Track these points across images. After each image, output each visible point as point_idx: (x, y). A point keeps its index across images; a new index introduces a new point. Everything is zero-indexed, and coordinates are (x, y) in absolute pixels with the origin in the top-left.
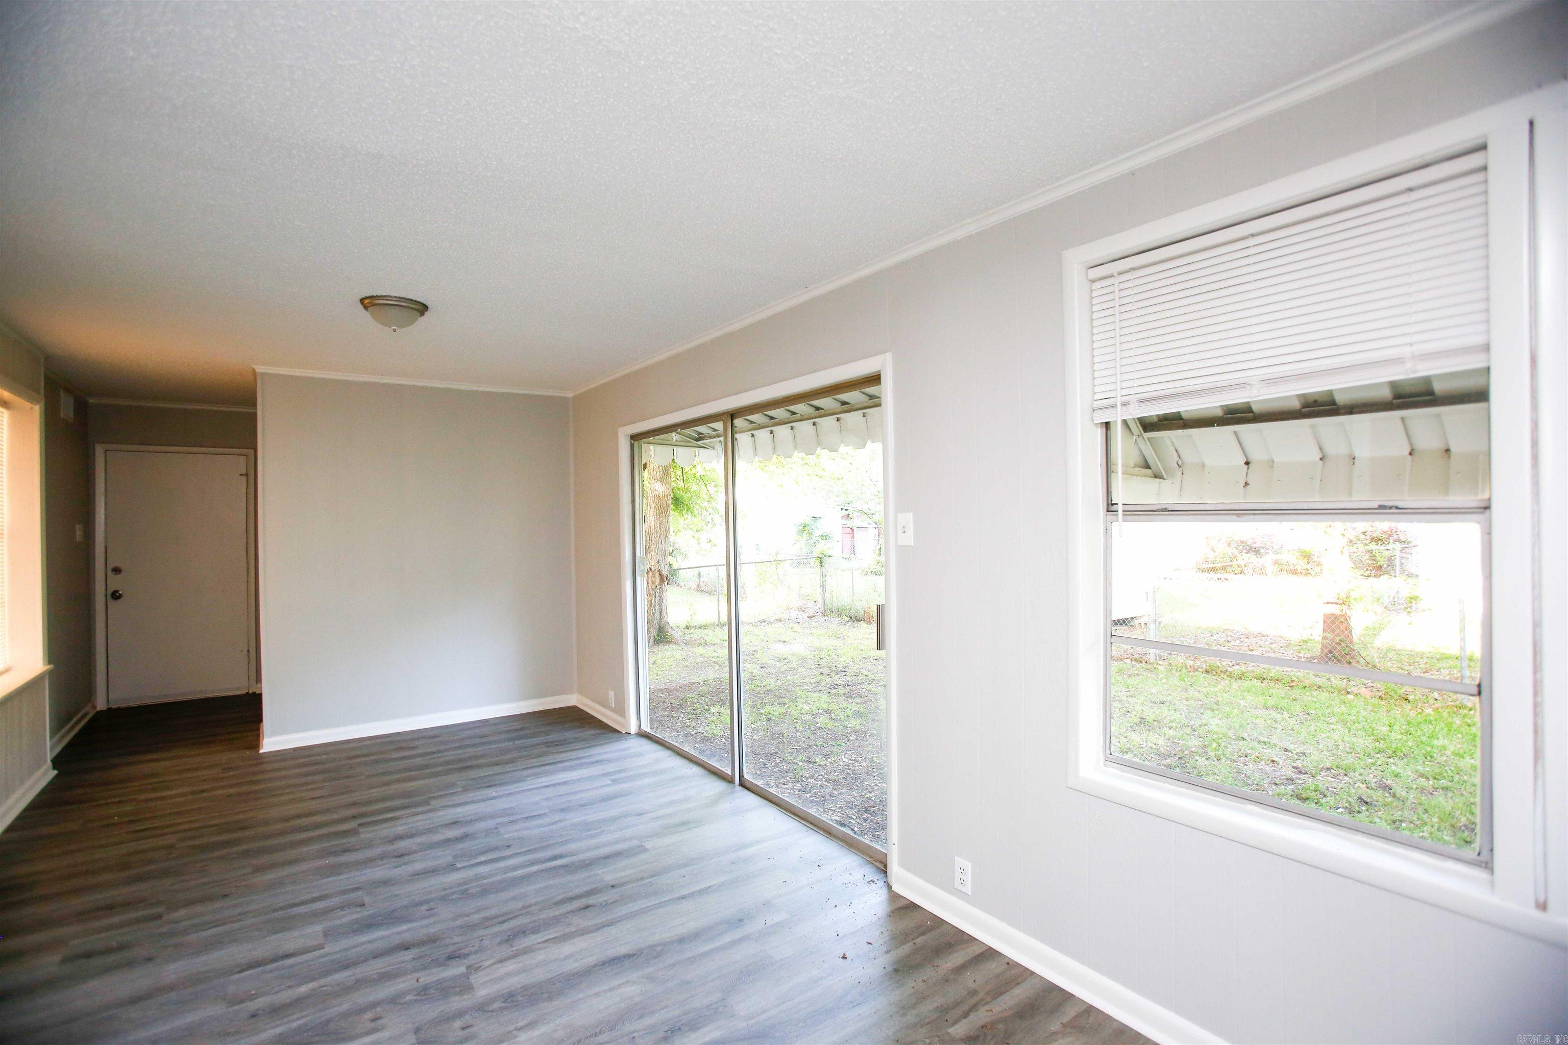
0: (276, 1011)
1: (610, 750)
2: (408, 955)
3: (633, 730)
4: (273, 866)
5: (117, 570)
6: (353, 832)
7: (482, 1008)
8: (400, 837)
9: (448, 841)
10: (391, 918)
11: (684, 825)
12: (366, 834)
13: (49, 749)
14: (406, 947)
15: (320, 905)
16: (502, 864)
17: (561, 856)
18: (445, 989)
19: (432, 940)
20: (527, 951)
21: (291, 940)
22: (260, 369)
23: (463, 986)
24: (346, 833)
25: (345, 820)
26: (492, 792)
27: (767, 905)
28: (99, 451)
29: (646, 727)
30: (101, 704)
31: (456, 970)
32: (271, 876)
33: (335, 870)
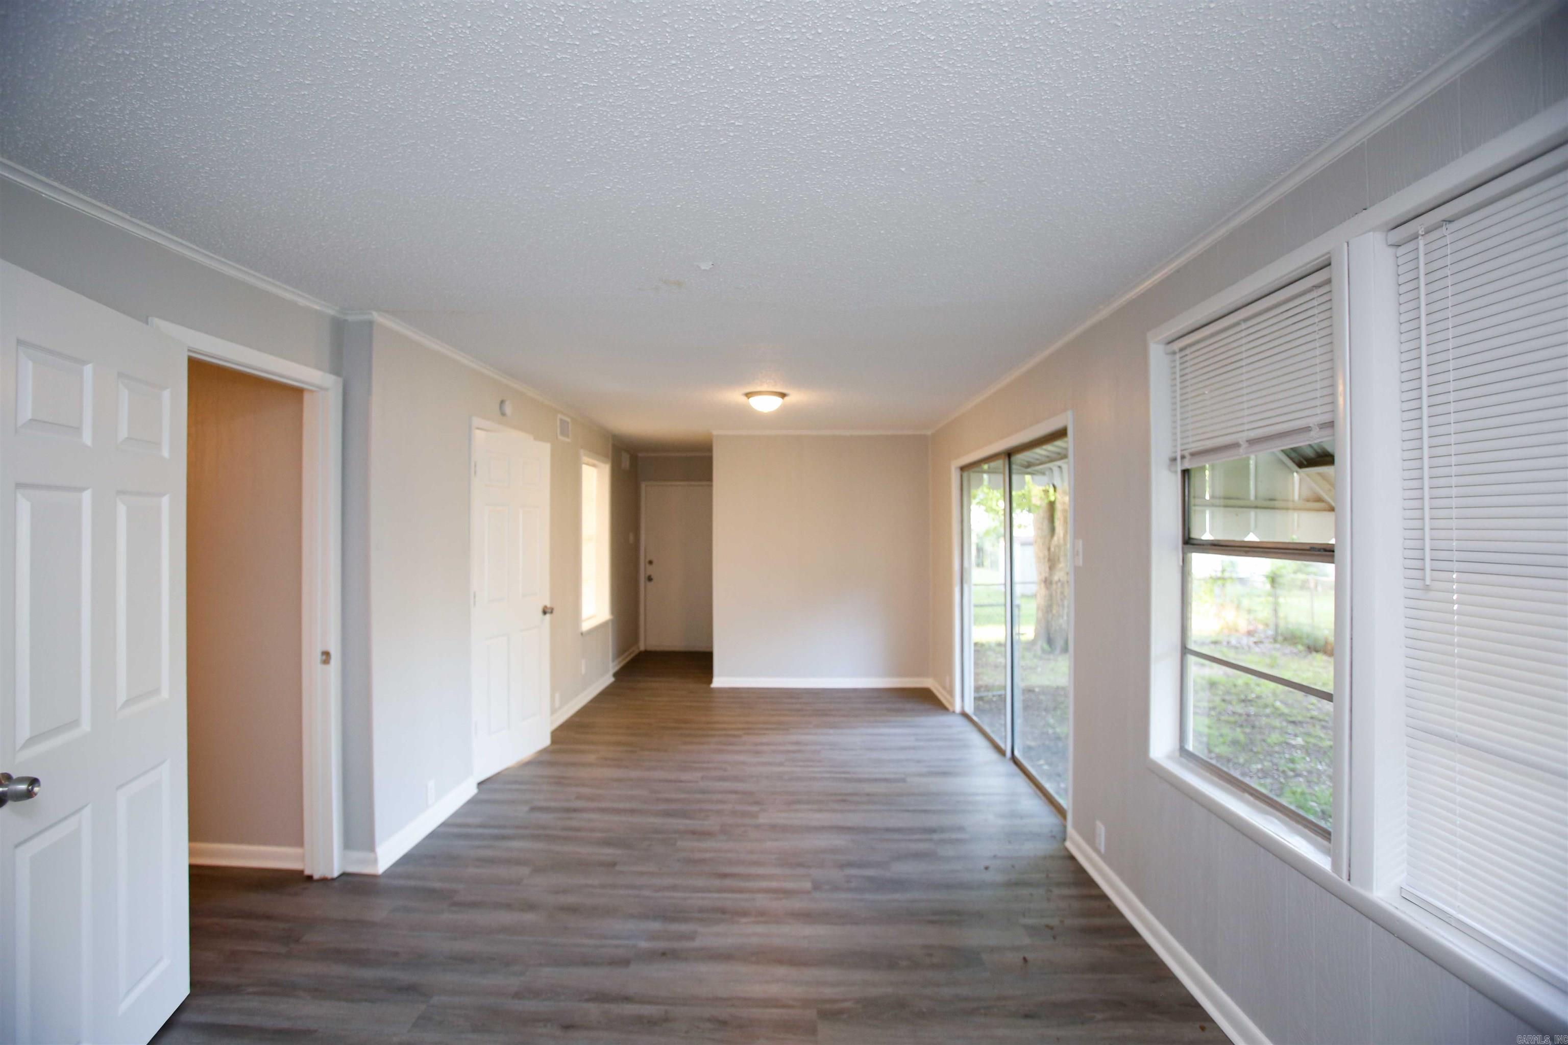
0: (667, 800)
1: (932, 722)
2: (734, 796)
3: (958, 709)
4: (691, 743)
5: (651, 562)
6: (739, 736)
7: (758, 827)
8: (762, 744)
9: (788, 752)
10: (736, 779)
11: (945, 774)
12: (745, 738)
13: (613, 667)
14: (736, 792)
15: (705, 765)
16: (811, 769)
17: (848, 773)
18: (744, 814)
19: (750, 793)
20: (797, 811)
21: (685, 776)
22: (715, 433)
23: (754, 816)
24: (735, 736)
25: (738, 729)
26: (831, 731)
27: (961, 829)
28: (643, 485)
29: (969, 709)
30: (642, 648)
31: (755, 808)
32: (689, 747)
33: (720, 751)
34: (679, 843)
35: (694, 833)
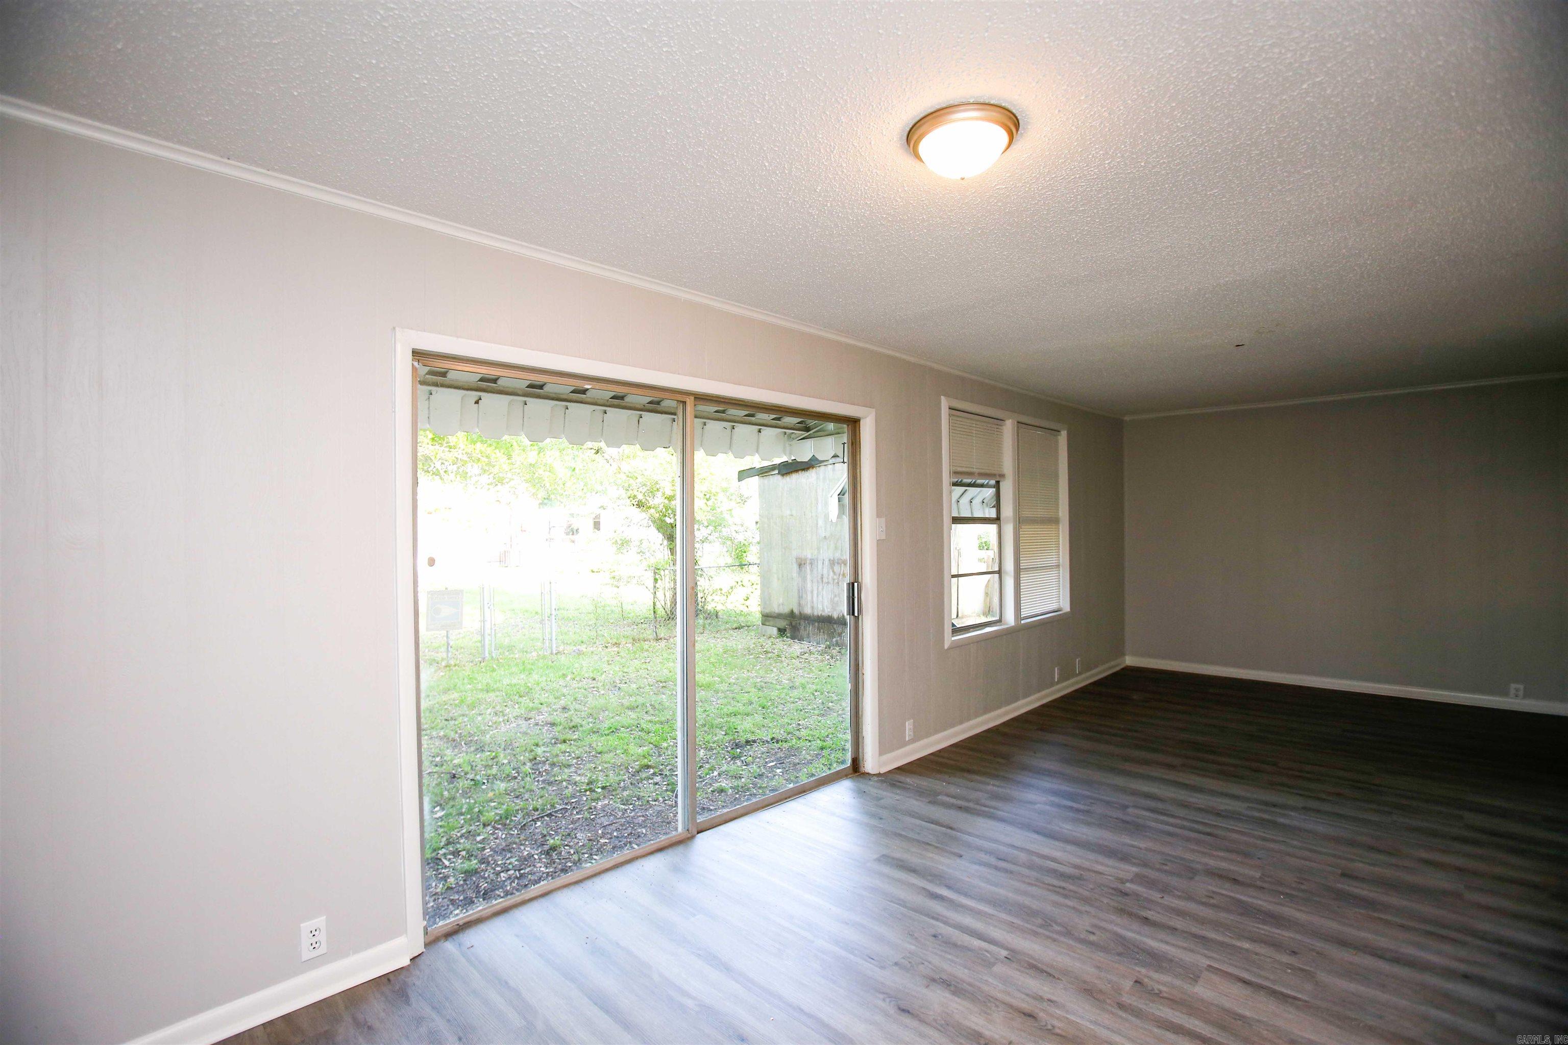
34: (1258, 875)
35: (1235, 881)
